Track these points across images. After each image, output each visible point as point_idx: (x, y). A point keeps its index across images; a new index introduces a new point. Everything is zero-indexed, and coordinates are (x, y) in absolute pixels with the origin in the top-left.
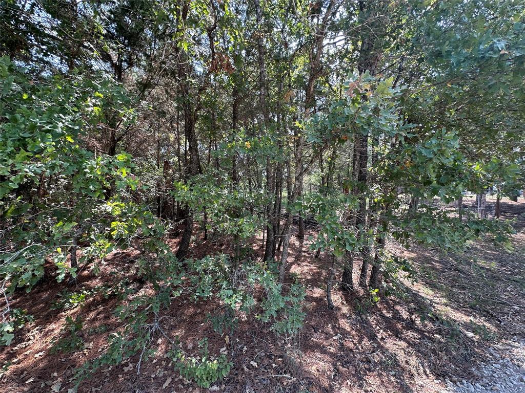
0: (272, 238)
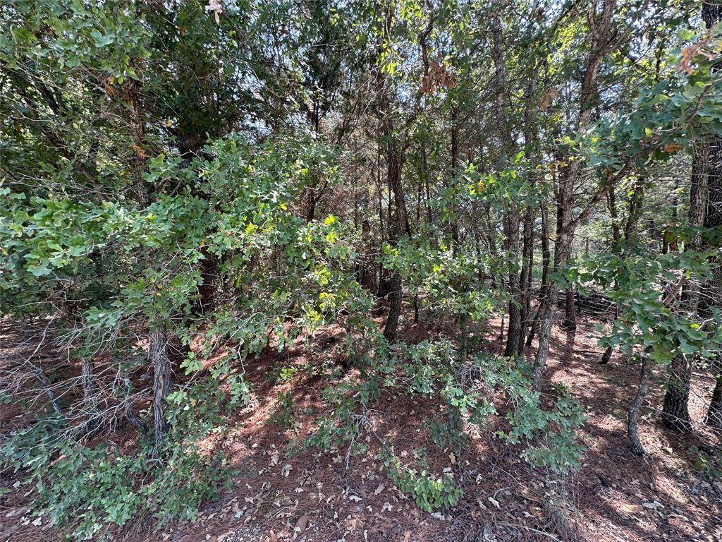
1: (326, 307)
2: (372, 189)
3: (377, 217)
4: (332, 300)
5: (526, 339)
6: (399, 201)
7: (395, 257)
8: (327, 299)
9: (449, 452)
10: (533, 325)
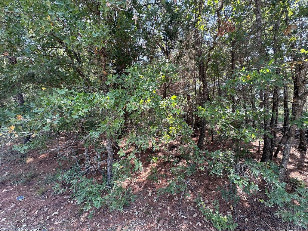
0: (269, 146)
1: (172, 133)
2: (192, 81)
3: (193, 93)
4: (175, 130)
5: (274, 153)
6: (205, 86)
7: (203, 112)
8: (173, 130)
9: (230, 204)
10: (278, 146)
